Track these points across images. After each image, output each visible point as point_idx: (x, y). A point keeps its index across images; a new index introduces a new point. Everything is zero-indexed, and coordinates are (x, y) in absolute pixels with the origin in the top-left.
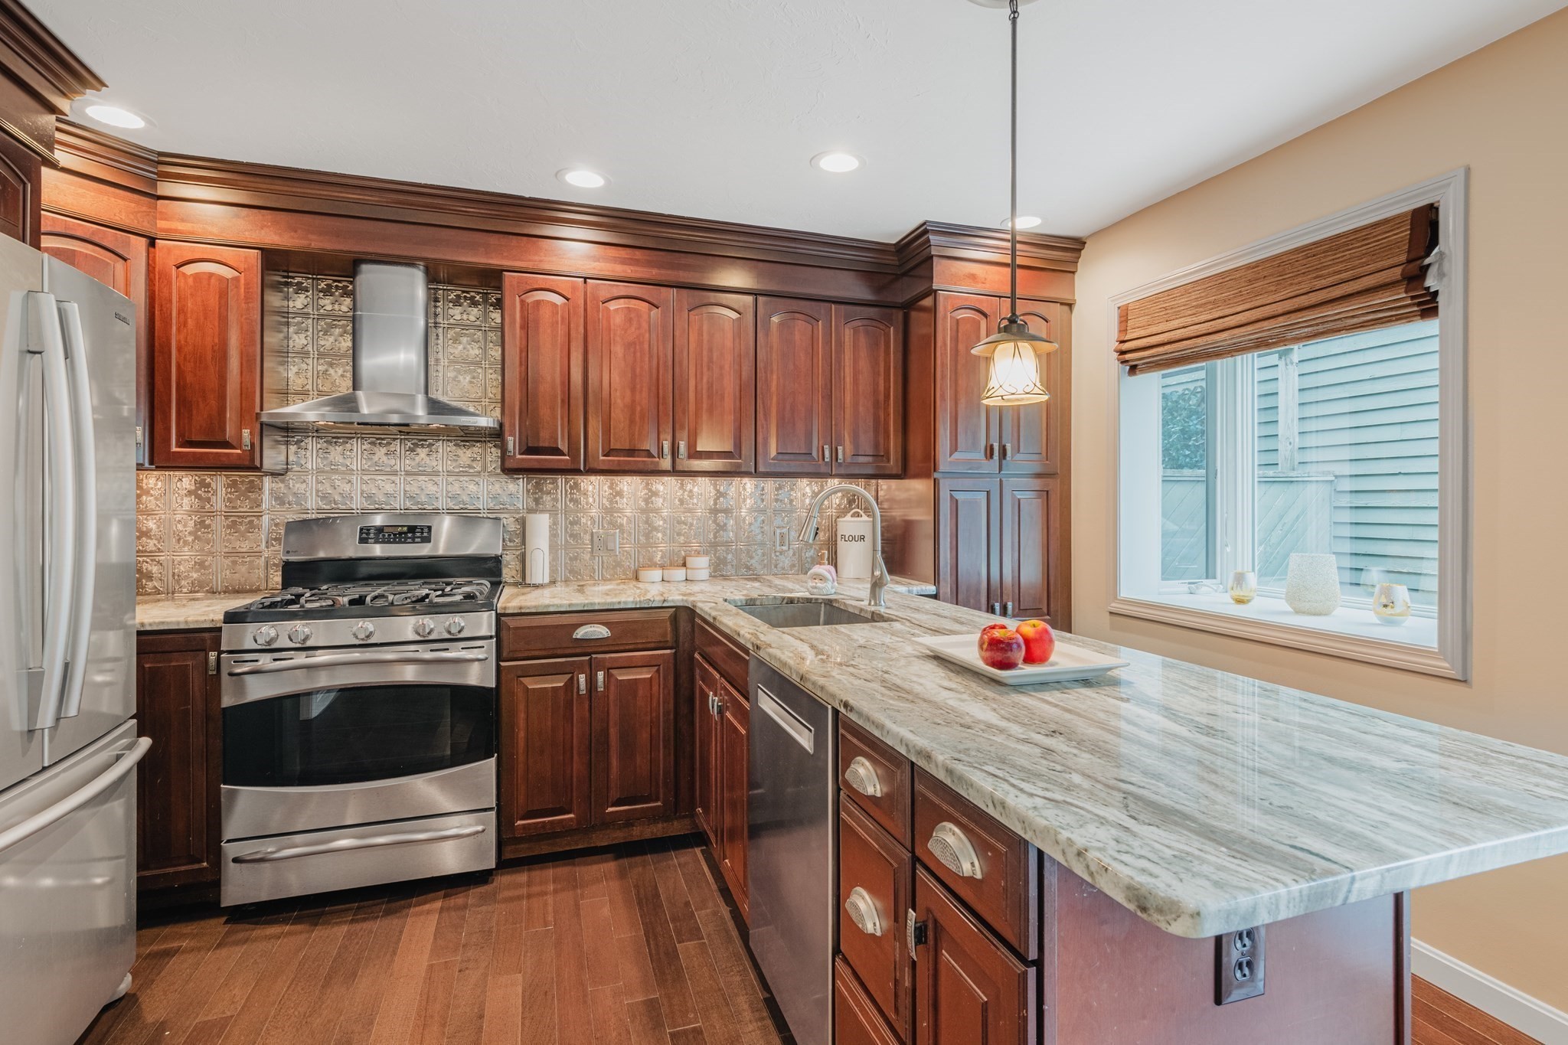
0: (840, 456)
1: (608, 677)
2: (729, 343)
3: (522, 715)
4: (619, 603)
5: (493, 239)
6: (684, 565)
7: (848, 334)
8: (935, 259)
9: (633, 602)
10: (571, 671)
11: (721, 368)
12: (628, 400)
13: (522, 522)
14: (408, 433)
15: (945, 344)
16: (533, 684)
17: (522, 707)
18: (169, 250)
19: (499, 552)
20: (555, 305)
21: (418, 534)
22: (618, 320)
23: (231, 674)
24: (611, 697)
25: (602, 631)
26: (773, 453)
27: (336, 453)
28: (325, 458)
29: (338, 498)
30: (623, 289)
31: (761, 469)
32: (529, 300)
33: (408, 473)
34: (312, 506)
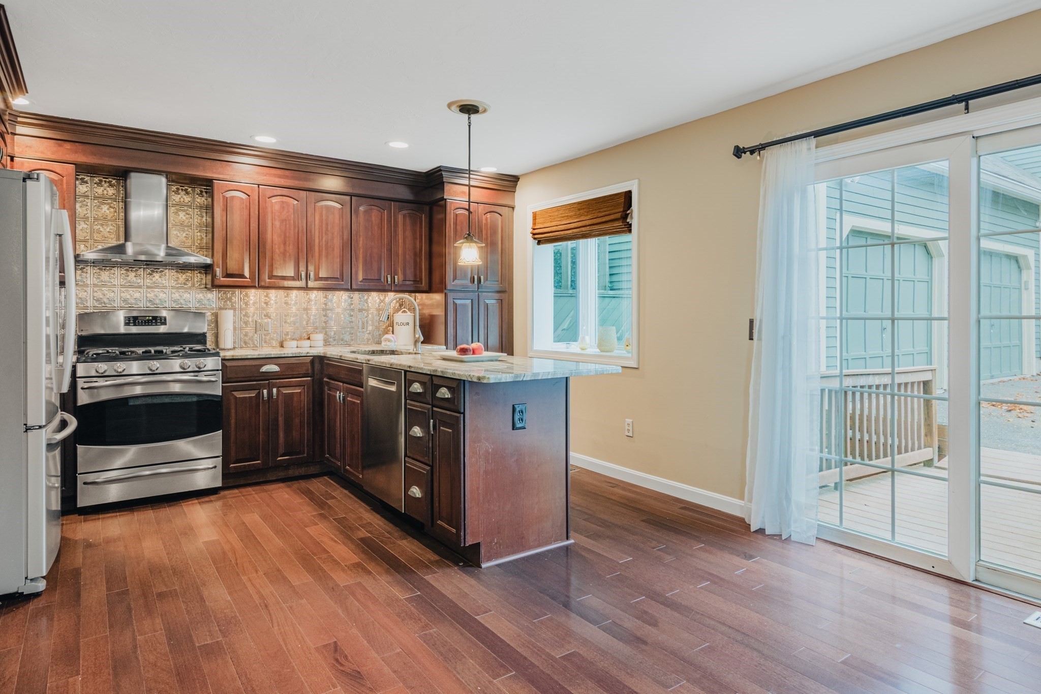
0: (396, 281)
1: (278, 391)
2: (337, 221)
3: (233, 411)
4: (284, 354)
5: (208, 163)
6: (309, 339)
7: (400, 218)
8: (445, 184)
9: (291, 353)
10: (259, 388)
11: (333, 234)
13: (216, 316)
14: (152, 265)
15: (450, 226)
16: (239, 395)
17: (233, 406)
18: (22, 163)
19: (205, 331)
20: (242, 199)
21: (159, 321)
22: (277, 207)
23: (83, 389)
24: (280, 402)
25: (274, 368)
26: (360, 278)
27: (105, 275)
28: (99, 278)
29: (107, 301)
30: (279, 191)
31: (354, 287)
32: (227, 196)
33: (148, 287)
34: (91, 305)
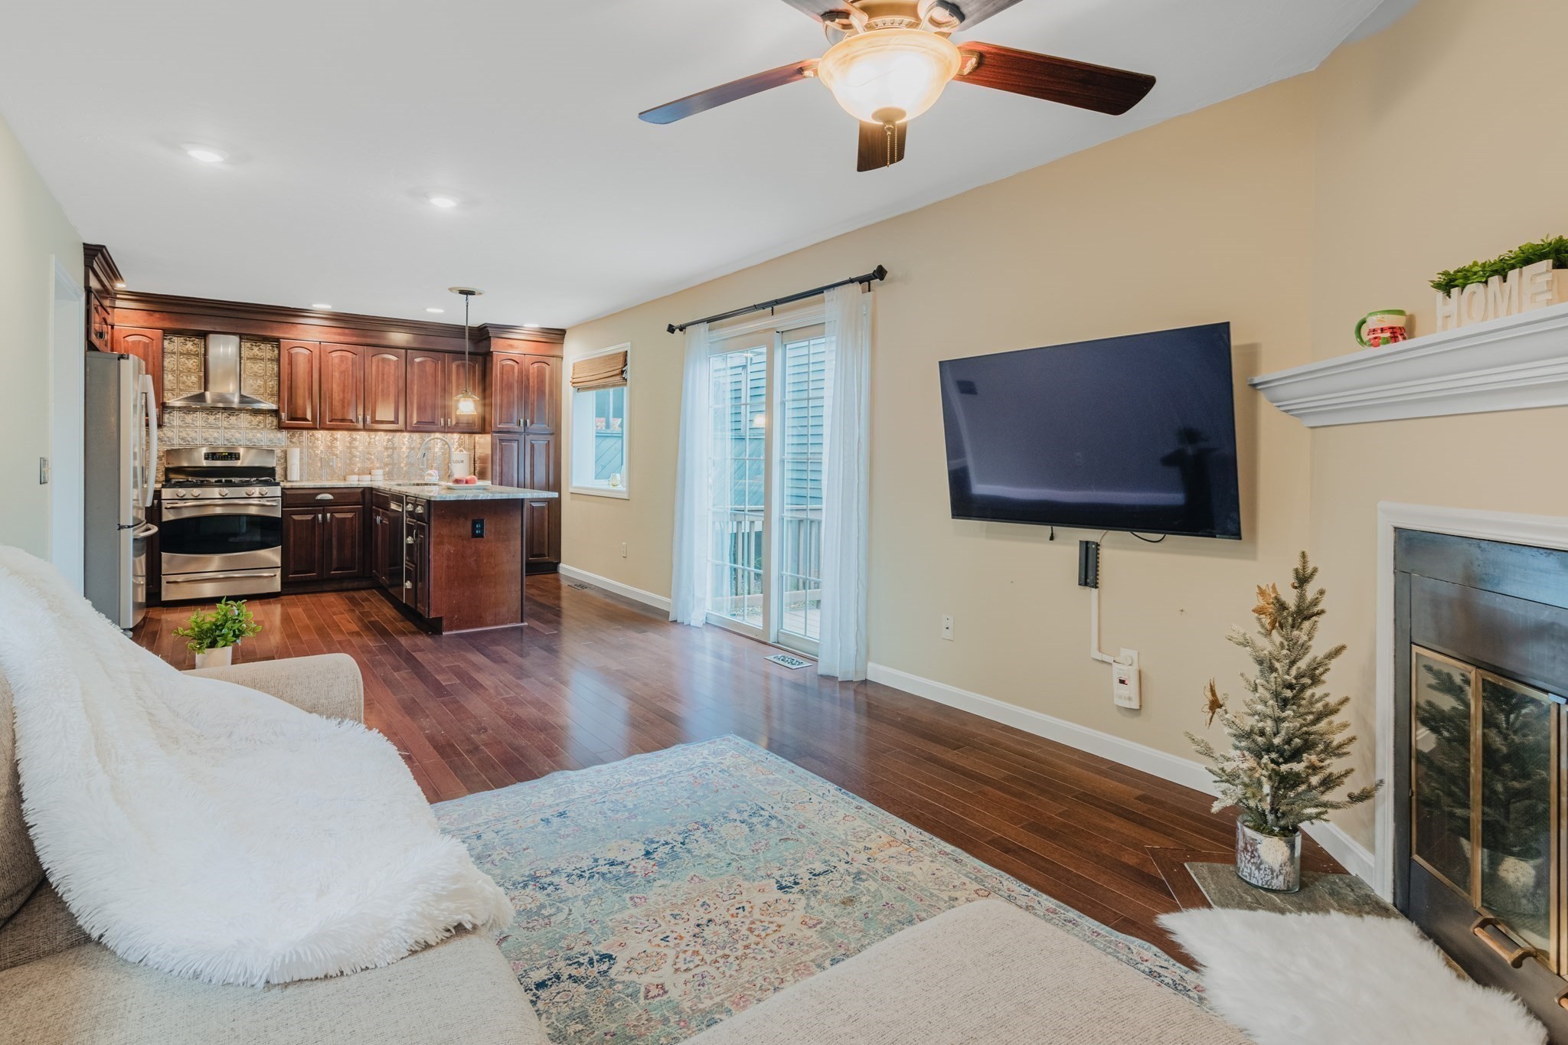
0: (449, 423)
1: (332, 516)
2: (392, 371)
3: (292, 531)
4: (338, 485)
5: (275, 325)
6: (370, 474)
7: (454, 366)
8: (492, 339)
9: (343, 485)
10: (315, 513)
11: (388, 383)
12: (341, 397)
13: (285, 453)
14: (229, 410)
15: (496, 375)
16: (296, 517)
17: (292, 527)
18: (121, 330)
19: (274, 465)
20: (305, 354)
21: (234, 456)
22: (336, 361)
23: (166, 508)
24: (333, 525)
25: (329, 497)
26: (415, 422)
27: (189, 418)
28: (185, 420)
29: (190, 440)
30: (339, 347)
31: (408, 429)
32: (293, 352)
33: (225, 428)
34: (177, 443)
